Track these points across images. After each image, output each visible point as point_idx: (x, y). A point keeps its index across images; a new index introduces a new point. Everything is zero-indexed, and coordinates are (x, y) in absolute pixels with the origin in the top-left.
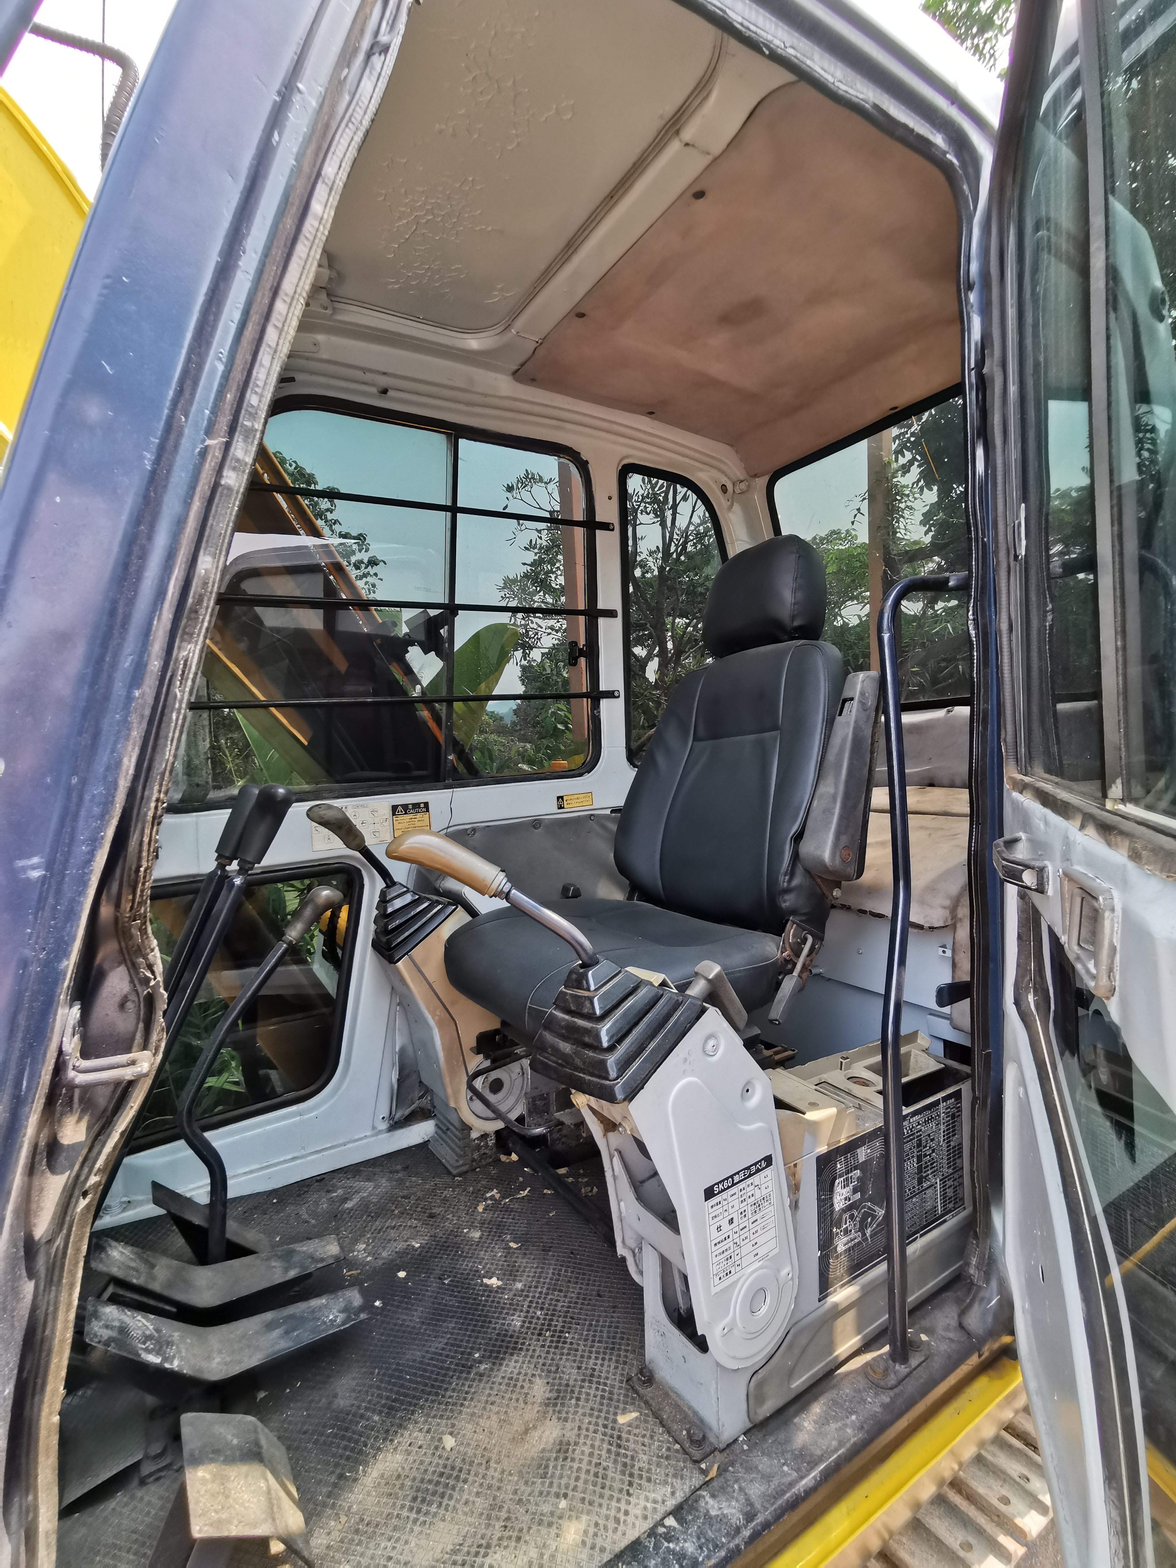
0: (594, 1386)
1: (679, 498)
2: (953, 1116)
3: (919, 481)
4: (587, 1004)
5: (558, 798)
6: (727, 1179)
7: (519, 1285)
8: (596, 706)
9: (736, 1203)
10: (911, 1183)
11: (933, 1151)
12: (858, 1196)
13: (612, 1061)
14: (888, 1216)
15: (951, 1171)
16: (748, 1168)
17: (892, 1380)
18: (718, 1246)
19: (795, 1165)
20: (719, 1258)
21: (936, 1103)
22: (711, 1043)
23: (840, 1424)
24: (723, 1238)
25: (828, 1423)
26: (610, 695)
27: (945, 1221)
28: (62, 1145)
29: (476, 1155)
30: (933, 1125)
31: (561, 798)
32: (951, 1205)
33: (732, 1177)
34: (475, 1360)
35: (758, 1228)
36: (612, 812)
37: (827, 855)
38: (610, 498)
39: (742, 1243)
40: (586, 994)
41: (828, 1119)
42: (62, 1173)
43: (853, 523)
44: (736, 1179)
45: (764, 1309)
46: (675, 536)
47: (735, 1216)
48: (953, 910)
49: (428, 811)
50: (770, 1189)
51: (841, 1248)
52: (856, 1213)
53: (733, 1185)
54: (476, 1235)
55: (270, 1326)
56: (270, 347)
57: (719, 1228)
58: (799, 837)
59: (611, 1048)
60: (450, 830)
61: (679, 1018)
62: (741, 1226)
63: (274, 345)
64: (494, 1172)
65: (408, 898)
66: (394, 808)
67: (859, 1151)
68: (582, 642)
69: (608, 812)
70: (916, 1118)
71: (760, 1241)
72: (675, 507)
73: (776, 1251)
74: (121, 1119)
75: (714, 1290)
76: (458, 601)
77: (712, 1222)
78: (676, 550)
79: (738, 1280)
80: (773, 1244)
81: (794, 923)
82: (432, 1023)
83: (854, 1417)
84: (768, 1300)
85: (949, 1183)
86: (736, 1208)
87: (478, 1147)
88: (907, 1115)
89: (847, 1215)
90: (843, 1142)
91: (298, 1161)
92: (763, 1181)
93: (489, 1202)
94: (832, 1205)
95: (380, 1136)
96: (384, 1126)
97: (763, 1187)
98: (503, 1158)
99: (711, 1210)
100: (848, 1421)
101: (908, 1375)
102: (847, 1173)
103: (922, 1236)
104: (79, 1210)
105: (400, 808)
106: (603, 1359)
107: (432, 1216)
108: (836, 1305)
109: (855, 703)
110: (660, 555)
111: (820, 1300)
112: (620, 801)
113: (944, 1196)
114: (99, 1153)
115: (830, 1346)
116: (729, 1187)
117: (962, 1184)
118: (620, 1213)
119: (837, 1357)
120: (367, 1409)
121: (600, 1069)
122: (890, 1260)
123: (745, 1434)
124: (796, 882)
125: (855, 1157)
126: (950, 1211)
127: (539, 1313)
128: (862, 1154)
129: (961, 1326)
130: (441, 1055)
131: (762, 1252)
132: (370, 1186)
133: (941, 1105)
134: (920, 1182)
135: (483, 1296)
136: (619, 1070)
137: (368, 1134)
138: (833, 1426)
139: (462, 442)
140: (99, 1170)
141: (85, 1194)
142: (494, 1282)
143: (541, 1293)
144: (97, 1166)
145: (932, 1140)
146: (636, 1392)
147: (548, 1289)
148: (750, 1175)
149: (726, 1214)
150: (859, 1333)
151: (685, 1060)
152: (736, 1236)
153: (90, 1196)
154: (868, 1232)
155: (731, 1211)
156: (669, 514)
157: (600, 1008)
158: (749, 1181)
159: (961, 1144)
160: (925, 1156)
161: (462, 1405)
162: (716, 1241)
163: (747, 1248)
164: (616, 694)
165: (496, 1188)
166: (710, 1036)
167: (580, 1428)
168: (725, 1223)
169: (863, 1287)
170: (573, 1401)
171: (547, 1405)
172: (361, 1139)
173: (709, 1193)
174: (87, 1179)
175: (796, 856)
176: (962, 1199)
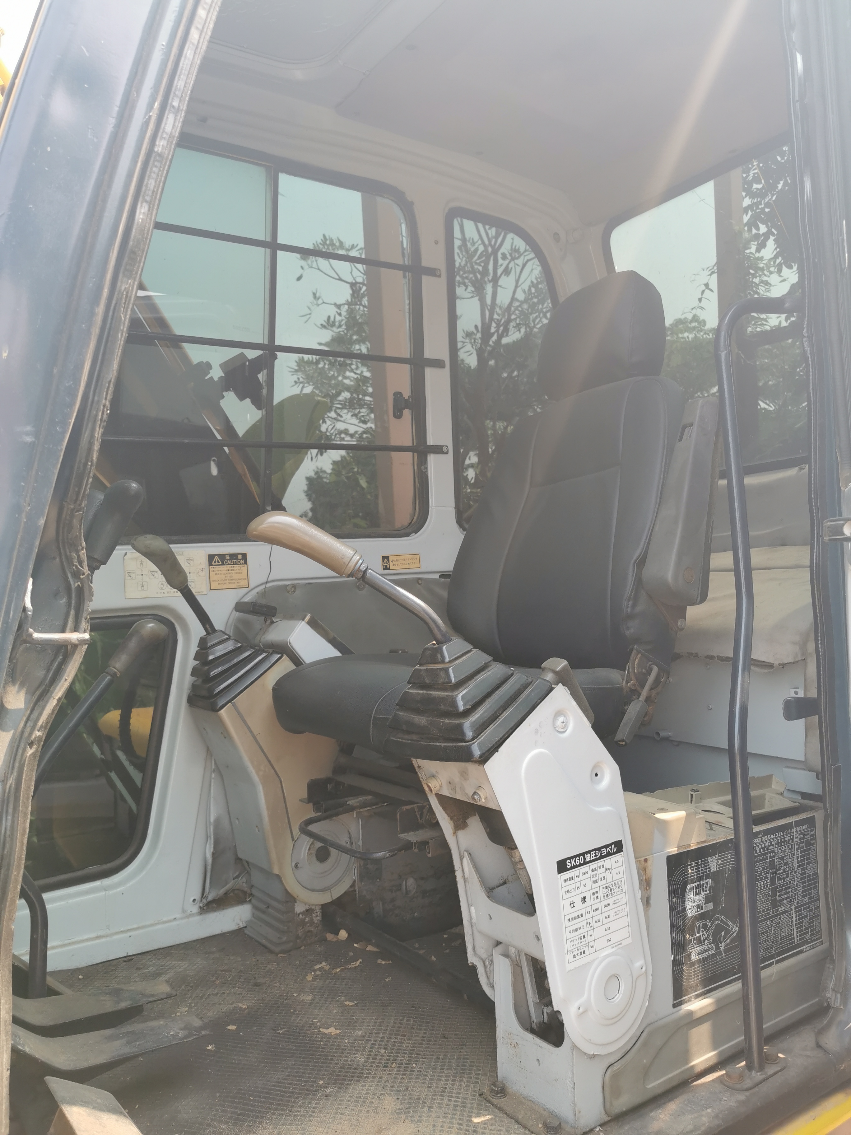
0: (446, 1098)
1: (500, 271)
2: (807, 844)
3: (776, 257)
4: (442, 674)
5: (384, 558)
6: (579, 856)
7: (359, 1033)
8: (422, 461)
9: (588, 882)
10: (763, 904)
11: (787, 876)
12: (710, 906)
13: (468, 725)
14: (741, 933)
15: (806, 900)
16: (599, 849)
17: (748, 1083)
18: (572, 922)
19: (646, 860)
20: (573, 934)
21: (788, 826)
22: (561, 719)
23: (695, 1115)
24: (575, 915)
25: (684, 1114)
26: (438, 450)
27: (801, 952)
28: (7, 709)
29: (300, 932)
30: (786, 848)
31: (385, 558)
32: (808, 936)
33: (583, 854)
34: (320, 1086)
35: (610, 913)
36: (441, 576)
37: (670, 576)
38: (436, 242)
39: (595, 925)
40: (441, 666)
41: (678, 820)
42: (8, 731)
43: (700, 300)
44: (588, 858)
45: (619, 997)
46: (496, 316)
47: (588, 895)
48: (803, 646)
49: (246, 563)
50: (621, 875)
51: (694, 957)
52: (709, 924)
53: (585, 863)
54: (309, 998)
55: (111, 1038)
56: (193, 44)
57: (572, 904)
58: (641, 562)
59: (467, 713)
60: (269, 585)
61: (529, 695)
62: (594, 907)
63: (196, 42)
64: (320, 949)
65: (229, 646)
66: (211, 558)
67: (710, 859)
68: (407, 393)
69: (437, 576)
70: (767, 837)
71: (614, 926)
72: (495, 280)
73: (629, 940)
74: (58, 688)
75: (569, 967)
76: (278, 342)
77: (565, 897)
78: (497, 331)
79: (593, 961)
80: (625, 933)
81: (639, 652)
82: (256, 778)
83: (709, 1110)
84: (622, 989)
85: (805, 912)
86: (588, 887)
87: (303, 923)
88: (759, 833)
89: (699, 924)
90: (693, 847)
91: (103, 940)
92: (614, 865)
93: (318, 973)
94: (684, 910)
95: (191, 919)
96: (195, 909)
97: (614, 872)
98: (330, 937)
99: (564, 884)
100: (704, 1113)
101: (764, 1081)
102: (699, 880)
103: (778, 962)
104: (28, 755)
105: (216, 558)
106: (454, 1081)
107: (256, 985)
108: (691, 1013)
109: (695, 427)
110: (479, 335)
111: (674, 1006)
112: (448, 565)
113: (800, 925)
114: (40, 714)
115: (686, 1055)
116: (581, 865)
117: (818, 916)
118: (471, 918)
119: (693, 1067)
120: (212, 1120)
121: (458, 734)
122: (744, 979)
123: (601, 1125)
124: (639, 608)
125: (707, 864)
126: (807, 942)
127: (383, 1051)
128: (714, 863)
129: (819, 1046)
130: (265, 813)
131: (616, 938)
132: (185, 964)
133: (794, 829)
134: (774, 906)
135: (321, 1041)
136: (475, 731)
137: (178, 916)
138: (689, 1117)
139: (283, 178)
140: (41, 726)
141: (31, 745)
142: (332, 1031)
143: (383, 1037)
144: (40, 723)
145: (786, 864)
146: (490, 1102)
147: (390, 1034)
148: (602, 857)
149: (579, 891)
150: (714, 1049)
151: (537, 731)
152: (589, 916)
153: (35, 746)
154: (722, 946)
155: (584, 889)
156: (489, 289)
157: (455, 677)
158: (600, 862)
159: (816, 874)
160: (779, 879)
161: (311, 1116)
162: (570, 917)
163: (600, 931)
164: (444, 449)
165: (326, 960)
166: (559, 713)
167: (434, 1126)
168: (578, 900)
169: (718, 1001)
170: (426, 1109)
171: (400, 1113)
172: (170, 921)
173: (562, 866)
174: (31, 734)
175: (639, 582)
176: (819, 932)
